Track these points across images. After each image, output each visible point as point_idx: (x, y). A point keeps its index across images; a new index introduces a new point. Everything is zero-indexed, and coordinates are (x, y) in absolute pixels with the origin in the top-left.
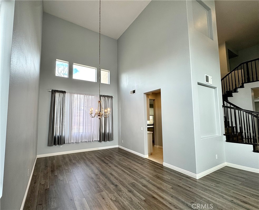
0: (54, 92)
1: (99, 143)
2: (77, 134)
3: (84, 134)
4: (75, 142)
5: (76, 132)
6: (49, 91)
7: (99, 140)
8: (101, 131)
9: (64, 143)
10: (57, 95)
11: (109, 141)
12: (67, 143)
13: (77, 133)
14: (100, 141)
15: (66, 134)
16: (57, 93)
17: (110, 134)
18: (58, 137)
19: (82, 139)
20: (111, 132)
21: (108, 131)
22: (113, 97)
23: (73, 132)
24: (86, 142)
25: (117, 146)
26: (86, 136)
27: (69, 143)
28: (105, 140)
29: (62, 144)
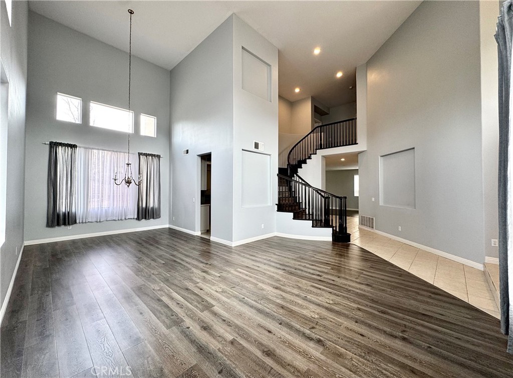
0: (53, 146)
1: (137, 221)
2: (98, 210)
3: (111, 209)
4: (94, 220)
5: (96, 207)
6: (45, 144)
7: (136, 217)
8: (140, 205)
9: (75, 222)
10: (60, 150)
11: (153, 218)
12: (79, 223)
13: (98, 208)
14: (138, 219)
15: (78, 209)
16: (60, 147)
17: (156, 209)
18: (64, 214)
19: (106, 216)
20: (156, 205)
21: (151, 205)
22: (161, 156)
23: (91, 207)
24: (114, 220)
25: (167, 226)
26: (115, 213)
27: (84, 221)
28: (147, 218)
29: (70, 223)
